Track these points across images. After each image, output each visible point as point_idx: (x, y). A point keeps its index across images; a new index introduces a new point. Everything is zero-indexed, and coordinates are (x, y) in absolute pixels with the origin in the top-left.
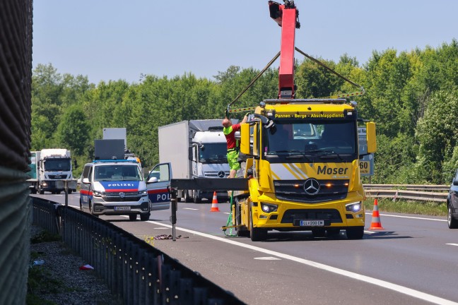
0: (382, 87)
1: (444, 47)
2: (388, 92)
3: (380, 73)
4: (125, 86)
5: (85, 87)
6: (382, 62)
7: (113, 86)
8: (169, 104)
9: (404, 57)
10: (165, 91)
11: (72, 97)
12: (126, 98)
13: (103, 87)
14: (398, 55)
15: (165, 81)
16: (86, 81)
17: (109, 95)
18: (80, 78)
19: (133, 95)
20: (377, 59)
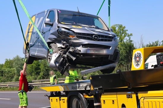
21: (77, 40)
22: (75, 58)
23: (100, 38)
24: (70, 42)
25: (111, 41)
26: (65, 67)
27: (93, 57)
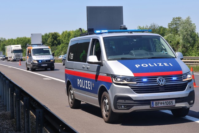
0: (65, 38)
1: (77, 30)
2: (66, 39)
3: (64, 35)
4: (13, 39)
5: (5, 40)
6: (65, 33)
7: (11, 40)
8: (22, 42)
9: (69, 32)
10: (21, 40)
11: (3, 42)
12: (13, 41)
13: (9, 40)
14: (68, 32)
15: (21, 38)
16: (5, 39)
17: (10, 41)
18: (4, 38)
19: (15, 41)
20: (64, 32)
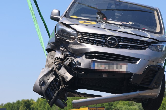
21: (78, 46)
22: (72, 76)
23: (120, 43)
24: (70, 48)
25: (145, 49)
26: (57, 92)
27: (105, 76)
